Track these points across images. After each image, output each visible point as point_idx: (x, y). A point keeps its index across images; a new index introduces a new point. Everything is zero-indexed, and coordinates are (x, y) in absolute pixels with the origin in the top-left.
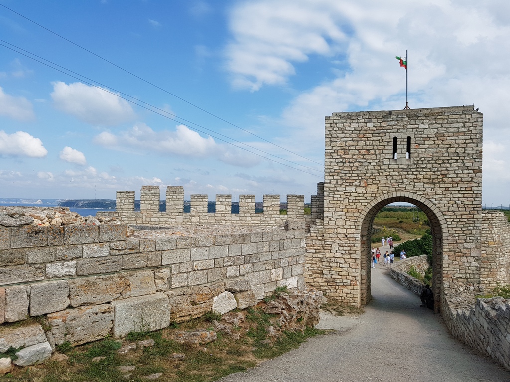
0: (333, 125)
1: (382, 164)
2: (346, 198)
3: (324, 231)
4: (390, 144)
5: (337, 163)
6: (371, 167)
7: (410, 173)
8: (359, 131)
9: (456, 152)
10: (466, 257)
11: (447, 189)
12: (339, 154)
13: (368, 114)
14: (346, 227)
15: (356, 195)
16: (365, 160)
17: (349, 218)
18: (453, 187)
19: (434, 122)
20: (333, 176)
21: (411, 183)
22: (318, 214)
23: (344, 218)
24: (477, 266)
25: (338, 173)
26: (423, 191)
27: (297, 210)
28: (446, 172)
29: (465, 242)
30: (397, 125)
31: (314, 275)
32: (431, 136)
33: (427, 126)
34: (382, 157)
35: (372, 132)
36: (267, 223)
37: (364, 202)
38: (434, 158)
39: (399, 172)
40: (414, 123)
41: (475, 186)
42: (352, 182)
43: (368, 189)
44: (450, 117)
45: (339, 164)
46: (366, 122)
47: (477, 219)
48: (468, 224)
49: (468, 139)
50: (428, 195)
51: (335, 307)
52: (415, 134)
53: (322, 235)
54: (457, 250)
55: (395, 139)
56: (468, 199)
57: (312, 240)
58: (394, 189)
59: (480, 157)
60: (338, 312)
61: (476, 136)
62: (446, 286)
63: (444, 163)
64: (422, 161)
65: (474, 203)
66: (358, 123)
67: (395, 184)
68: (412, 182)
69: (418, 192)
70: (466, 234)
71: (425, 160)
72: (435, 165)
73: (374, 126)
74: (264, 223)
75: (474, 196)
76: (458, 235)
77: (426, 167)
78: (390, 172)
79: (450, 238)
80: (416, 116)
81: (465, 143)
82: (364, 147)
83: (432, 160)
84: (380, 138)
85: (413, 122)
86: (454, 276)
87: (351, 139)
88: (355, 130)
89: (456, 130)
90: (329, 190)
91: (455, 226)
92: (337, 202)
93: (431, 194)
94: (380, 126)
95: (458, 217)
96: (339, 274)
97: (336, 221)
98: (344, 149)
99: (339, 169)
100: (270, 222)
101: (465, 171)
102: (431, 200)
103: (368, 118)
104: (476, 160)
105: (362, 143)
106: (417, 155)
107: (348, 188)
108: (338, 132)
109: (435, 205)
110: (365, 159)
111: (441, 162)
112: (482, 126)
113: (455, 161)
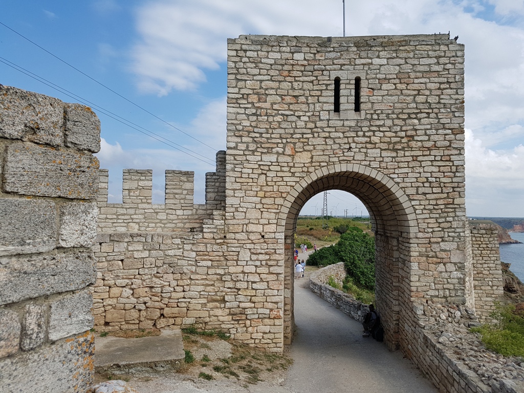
0: (241, 53)
1: (317, 119)
2: (262, 173)
3: (226, 229)
4: (329, 88)
5: (248, 115)
6: (301, 124)
7: (361, 133)
8: (283, 65)
9: (427, 102)
10: (444, 264)
11: (415, 158)
12: (250, 100)
13: (295, 40)
14: (262, 221)
15: (278, 168)
16: (292, 113)
17: (268, 207)
18: (423, 155)
19: (394, 55)
20: (241, 136)
21: (362, 150)
22: (217, 202)
23: (259, 206)
24: (460, 278)
25: (249, 132)
26: (380, 162)
27: (183, 196)
28: (413, 133)
29: (443, 241)
30: (340, 58)
31: (210, 305)
32: (391, 77)
33: (384, 61)
34: (318, 109)
35: (303, 68)
36: (128, 217)
37: (291, 180)
38: (396, 111)
39: (343, 133)
40: (365, 56)
41: (456, 155)
42: (272, 148)
43: (297, 159)
44: (418, 47)
45: (250, 117)
46: (292, 51)
47: (459, 205)
48: (446, 212)
49: (444, 83)
50: (387, 168)
51: (244, 363)
52: (367, 74)
53: (222, 236)
54: (431, 254)
55: (337, 81)
56: (446, 174)
57: (206, 244)
58: (336, 159)
59: (461, 109)
60: (250, 372)
61: (455, 78)
62: (419, 312)
63: (410, 118)
64: (378, 114)
65: (454, 180)
66: (280, 52)
67: (338, 151)
68: (362, 148)
69: (372, 163)
70: (443, 229)
71: (382, 113)
72: (396, 122)
73: (305, 59)
74: (123, 217)
75: (454, 169)
76: (431, 230)
77: (383, 125)
78: (329, 132)
79: (420, 235)
80: (368, 45)
81: (439, 89)
82: (290, 91)
83: (393, 113)
84: (314, 78)
85: (363, 54)
86: (427, 295)
87: (269, 78)
88: (275, 64)
89: (427, 68)
90: (235, 159)
91: (427, 216)
92: (247, 180)
93: (392, 167)
94: (314, 59)
95: (431, 202)
96: (251, 301)
97: (245, 213)
98: (257, 94)
99: (251, 126)
100: (135, 216)
101: (440, 132)
102: (391, 176)
103: (296, 46)
104: (456, 114)
105: (285, 85)
106: (370, 105)
107: (265, 157)
108: (249, 65)
109: (398, 183)
110: (292, 110)
111: (405, 116)
112: (462, 63)
113: (425, 115)
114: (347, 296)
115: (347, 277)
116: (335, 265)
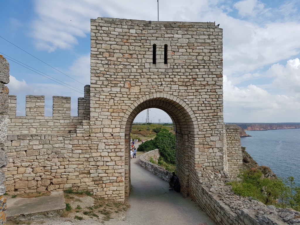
0: (99, 28)
1: (143, 67)
2: (112, 98)
3: (91, 131)
4: (150, 50)
5: (103, 64)
6: (134, 70)
7: (168, 76)
8: (123, 36)
9: (203, 60)
10: (213, 149)
11: (197, 90)
12: (104, 56)
13: (131, 22)
14: (112, 126)
15: (121, 95)
16: (129, 64)
17: (115, 118)
18: (201, 89)
19: (186, 33)
20: (99, 77)
21: (168, 85)
22: (85, 115)
23: (110, 117)
24: (221, 156)
25: (104, 74)
26: (178, 92)
27: (64, 112)
28: (196, 76)
29: (212, 136)
30: (156, 33)
31: (81, 176)
32: (184, 45)
33: (180, 36)
34: (144, 61)
35: (135, 38)
36: (29, 124)
37: (128, 102)
38: (187, 64)
39: (158, 76)
40: (170, 32)
41: (218, 89)
42: (117, 84)
43: (132, 90)
44: (199, 29)
45: (105, 66)
46: (129, 28)
47: (220, 116)
48: (213, 120)
49: (212, 49)
50: (182, 96)
51: (102, 209)
52: (171, 43)
53: (88, 135)
54: (206, 143)
55: (155, 46)
56: (213, 99)
57: (78, 140)
58: (154, 91)
59: (221, 64)
60: (105, 214)
61: (218, 47)
62: (200, 175)
63: (194, 68)
64: (177, 66)
65: (218, 102)
66: (122, 28)
67: (155, 86)
68: (169, 84)
69: (174, 93)
70: (212, 129)
71: (179, 65)
72: (187, 70)
73: (136, 33)
74: (26, 125)
75: (217, 96)
76: (206, 130)
77: (180, 72)
78: (150, 75)
79: (200, 133)
80: (171, 27)
81: (210, 52)
82: (128, 51)
83: (185, 65)
84: (142, 44)
85: (169, 31)
86: (203, 165)
87: (116, 43)
88: (119, 35)
89: (203, 41)
90: (96, 90)
91: (204, 122)
92: (103, 102)
93: (185, 95)
94: (142, 33)
95: (206, 115)
96: (105, 173)
97: (102, 121)
98: (109, 52)
99: (105, 71)
100: (34, 124)
101: (210, 76)
102: (184, 100)
103: (131, 25)
104: (219, 67)
105: (125, 48)
106: (172, 60)
107: (113, 89)
108: (103, 35)
109: (188, 104)
110: (129, 62)
111: (192, 67)
112: (222, 39)
113: (202, 67)
114: (160, 168)
115: (160, 157)
116: (153, 150)
